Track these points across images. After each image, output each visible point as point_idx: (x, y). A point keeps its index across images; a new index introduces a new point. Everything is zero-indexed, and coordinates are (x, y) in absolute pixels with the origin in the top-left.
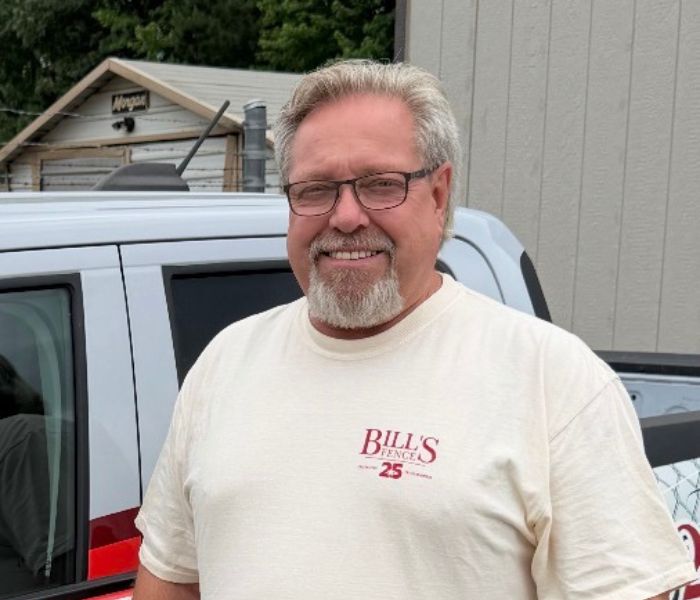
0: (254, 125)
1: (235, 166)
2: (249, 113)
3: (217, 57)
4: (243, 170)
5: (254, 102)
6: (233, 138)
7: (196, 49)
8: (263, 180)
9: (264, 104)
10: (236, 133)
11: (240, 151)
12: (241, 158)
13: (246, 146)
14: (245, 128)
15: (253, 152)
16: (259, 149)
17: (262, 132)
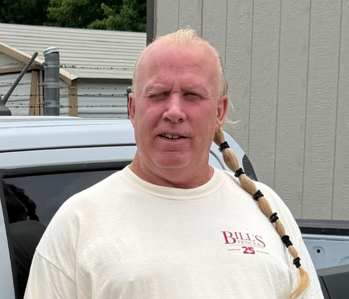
0: (51, 65)
1: (37, 94)
2: (47, 56)
3: (21, 16)
4: (44, 95)
5: (51, 48)
6: (36, 73)
7: (6, 10)
8: (58, 103)
9: (57, 51)
10: (37, 70)
11: (41, 83)
12: (41, 88)
13: (45, 80)
14: (45, 67)
15: (51, 84)
16: (55, 82)
17: (57, 69)
